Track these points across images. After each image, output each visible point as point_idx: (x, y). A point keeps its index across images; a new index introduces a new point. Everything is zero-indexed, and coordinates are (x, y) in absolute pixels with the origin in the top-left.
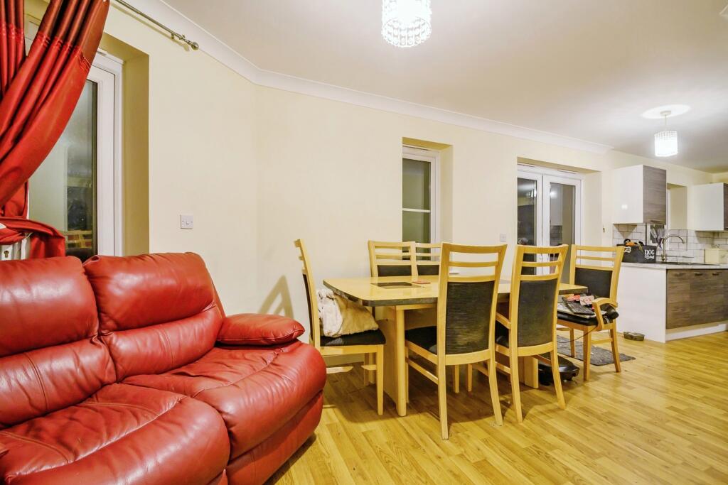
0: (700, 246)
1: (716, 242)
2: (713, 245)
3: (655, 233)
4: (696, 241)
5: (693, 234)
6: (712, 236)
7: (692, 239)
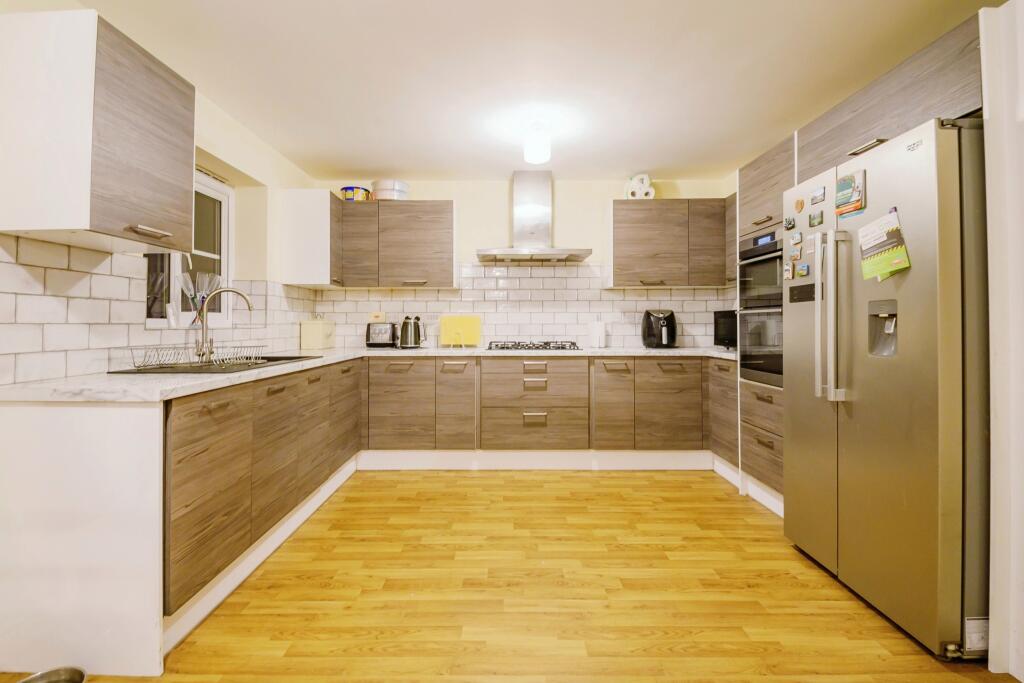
0: (292, 316)
1: (319, 309)
2: (315, 315)
3: (191, 286)
4: (285, 305)
5: (280, 291)
6: (312, 297)
7: (278, 299)
